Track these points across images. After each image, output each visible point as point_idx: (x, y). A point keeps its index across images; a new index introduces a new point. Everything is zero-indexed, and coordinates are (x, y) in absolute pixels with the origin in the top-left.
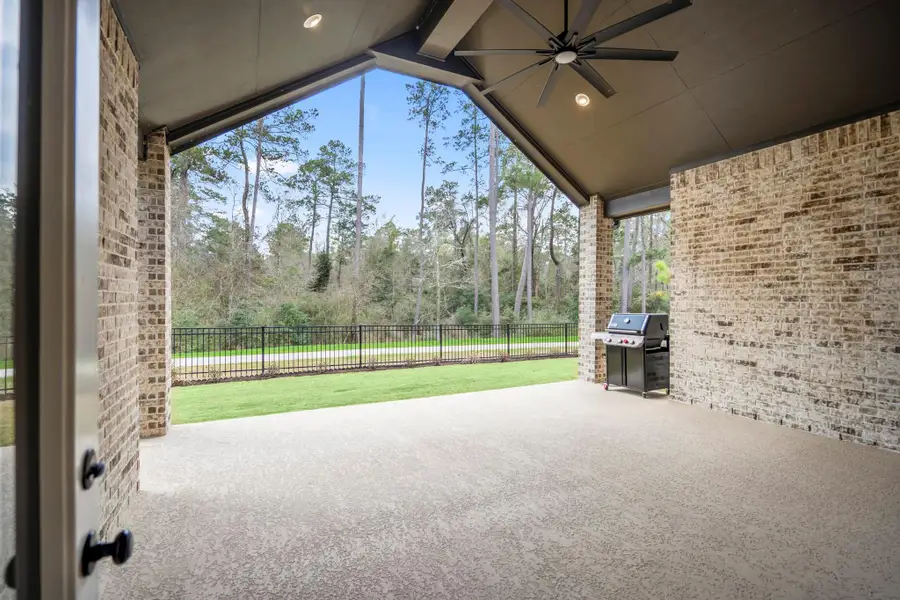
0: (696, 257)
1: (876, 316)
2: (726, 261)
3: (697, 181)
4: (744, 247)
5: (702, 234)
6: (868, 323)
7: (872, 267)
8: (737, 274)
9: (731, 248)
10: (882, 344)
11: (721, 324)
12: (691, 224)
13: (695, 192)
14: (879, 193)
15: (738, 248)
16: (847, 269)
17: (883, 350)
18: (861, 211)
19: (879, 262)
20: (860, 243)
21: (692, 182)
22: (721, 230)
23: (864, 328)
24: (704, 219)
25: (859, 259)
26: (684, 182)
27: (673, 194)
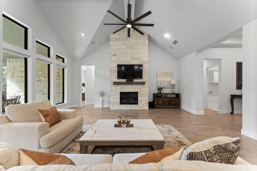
0: (13, 78)
1: (41, 89)
2: (19, 79)
3: (13, 62)
4: (22, 77)
5: (14, 73)
6: (40, 90)
7: (40, 82)
8: (21, 82)
9: (20, 77)
10: (42, 93)
11: (18, 92)
12: (12, 71)
13: (12, 64)
14: (41, 71)
15: (21, 77)
16: (38, 82)
17: (42, 94)
18: (39, 73)
19: (41, 81)
20: (39, 78)
21: (12, 62)
22: (18, 73)
23: (40, 91)
24: (14, 70)
25: (39, 80)
26: (10, 61)
27: (7, 63)
